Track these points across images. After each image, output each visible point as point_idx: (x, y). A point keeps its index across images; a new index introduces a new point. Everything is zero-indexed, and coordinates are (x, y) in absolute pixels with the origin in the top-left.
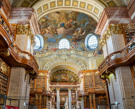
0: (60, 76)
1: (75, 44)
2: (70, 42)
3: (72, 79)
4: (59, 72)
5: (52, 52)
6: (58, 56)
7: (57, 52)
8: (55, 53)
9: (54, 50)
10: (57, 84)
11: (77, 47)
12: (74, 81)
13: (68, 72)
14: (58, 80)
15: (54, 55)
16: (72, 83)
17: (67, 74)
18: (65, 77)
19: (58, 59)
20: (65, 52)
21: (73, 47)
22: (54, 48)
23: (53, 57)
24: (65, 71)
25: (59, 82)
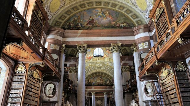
0: (95, 79)
1: (109, 53)
2: (103, 51)
3: (108, 83)
4: (94, 75)
5: (87, 61)
6: (93, 64)
7: (92, 60)
8: (90, 61)
9: (89, 58)
10: (92, 88)
11: (110, 55)
12: (110, 84)
13: (103, 75)
14: (93, 84)
15: (89, 63)
16: (108, 86)
17: (103, 77)
18: (100, 80)
19: (93, 67)
20: (99, 60)
21: (107, 56)
22: (89, 57)
23: (88, 65)
24: (100, 73)
25: (94, 85)
